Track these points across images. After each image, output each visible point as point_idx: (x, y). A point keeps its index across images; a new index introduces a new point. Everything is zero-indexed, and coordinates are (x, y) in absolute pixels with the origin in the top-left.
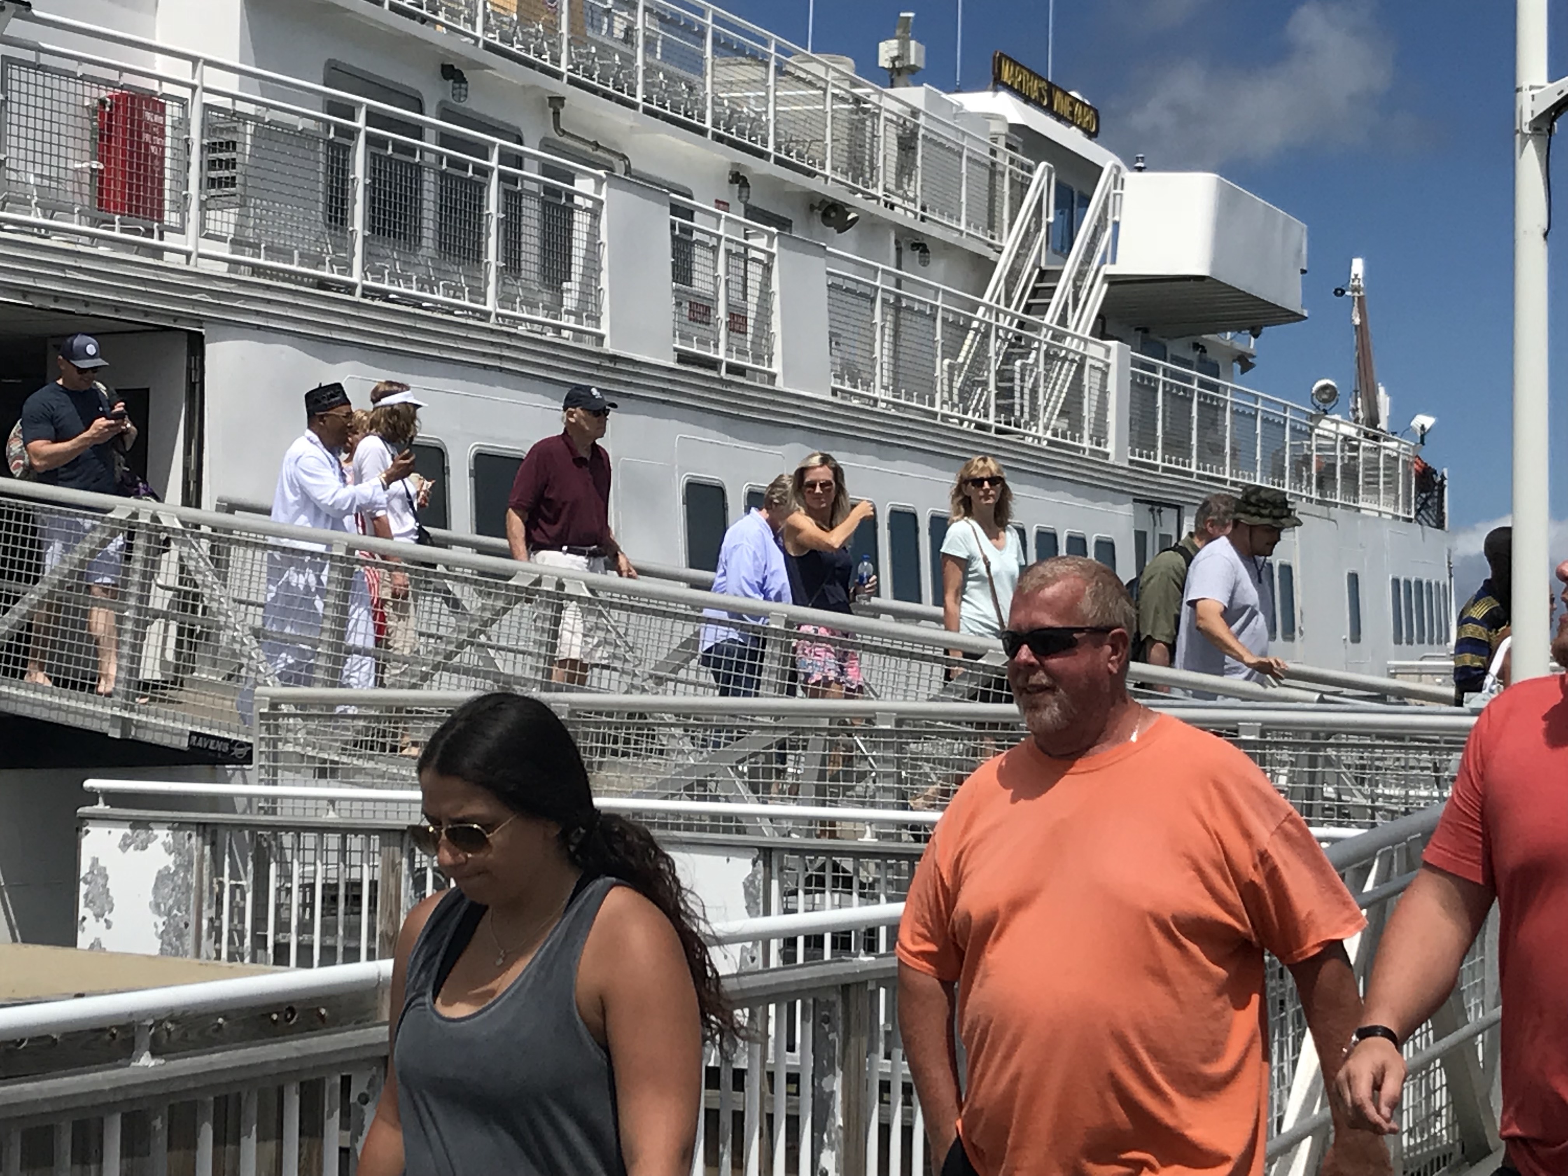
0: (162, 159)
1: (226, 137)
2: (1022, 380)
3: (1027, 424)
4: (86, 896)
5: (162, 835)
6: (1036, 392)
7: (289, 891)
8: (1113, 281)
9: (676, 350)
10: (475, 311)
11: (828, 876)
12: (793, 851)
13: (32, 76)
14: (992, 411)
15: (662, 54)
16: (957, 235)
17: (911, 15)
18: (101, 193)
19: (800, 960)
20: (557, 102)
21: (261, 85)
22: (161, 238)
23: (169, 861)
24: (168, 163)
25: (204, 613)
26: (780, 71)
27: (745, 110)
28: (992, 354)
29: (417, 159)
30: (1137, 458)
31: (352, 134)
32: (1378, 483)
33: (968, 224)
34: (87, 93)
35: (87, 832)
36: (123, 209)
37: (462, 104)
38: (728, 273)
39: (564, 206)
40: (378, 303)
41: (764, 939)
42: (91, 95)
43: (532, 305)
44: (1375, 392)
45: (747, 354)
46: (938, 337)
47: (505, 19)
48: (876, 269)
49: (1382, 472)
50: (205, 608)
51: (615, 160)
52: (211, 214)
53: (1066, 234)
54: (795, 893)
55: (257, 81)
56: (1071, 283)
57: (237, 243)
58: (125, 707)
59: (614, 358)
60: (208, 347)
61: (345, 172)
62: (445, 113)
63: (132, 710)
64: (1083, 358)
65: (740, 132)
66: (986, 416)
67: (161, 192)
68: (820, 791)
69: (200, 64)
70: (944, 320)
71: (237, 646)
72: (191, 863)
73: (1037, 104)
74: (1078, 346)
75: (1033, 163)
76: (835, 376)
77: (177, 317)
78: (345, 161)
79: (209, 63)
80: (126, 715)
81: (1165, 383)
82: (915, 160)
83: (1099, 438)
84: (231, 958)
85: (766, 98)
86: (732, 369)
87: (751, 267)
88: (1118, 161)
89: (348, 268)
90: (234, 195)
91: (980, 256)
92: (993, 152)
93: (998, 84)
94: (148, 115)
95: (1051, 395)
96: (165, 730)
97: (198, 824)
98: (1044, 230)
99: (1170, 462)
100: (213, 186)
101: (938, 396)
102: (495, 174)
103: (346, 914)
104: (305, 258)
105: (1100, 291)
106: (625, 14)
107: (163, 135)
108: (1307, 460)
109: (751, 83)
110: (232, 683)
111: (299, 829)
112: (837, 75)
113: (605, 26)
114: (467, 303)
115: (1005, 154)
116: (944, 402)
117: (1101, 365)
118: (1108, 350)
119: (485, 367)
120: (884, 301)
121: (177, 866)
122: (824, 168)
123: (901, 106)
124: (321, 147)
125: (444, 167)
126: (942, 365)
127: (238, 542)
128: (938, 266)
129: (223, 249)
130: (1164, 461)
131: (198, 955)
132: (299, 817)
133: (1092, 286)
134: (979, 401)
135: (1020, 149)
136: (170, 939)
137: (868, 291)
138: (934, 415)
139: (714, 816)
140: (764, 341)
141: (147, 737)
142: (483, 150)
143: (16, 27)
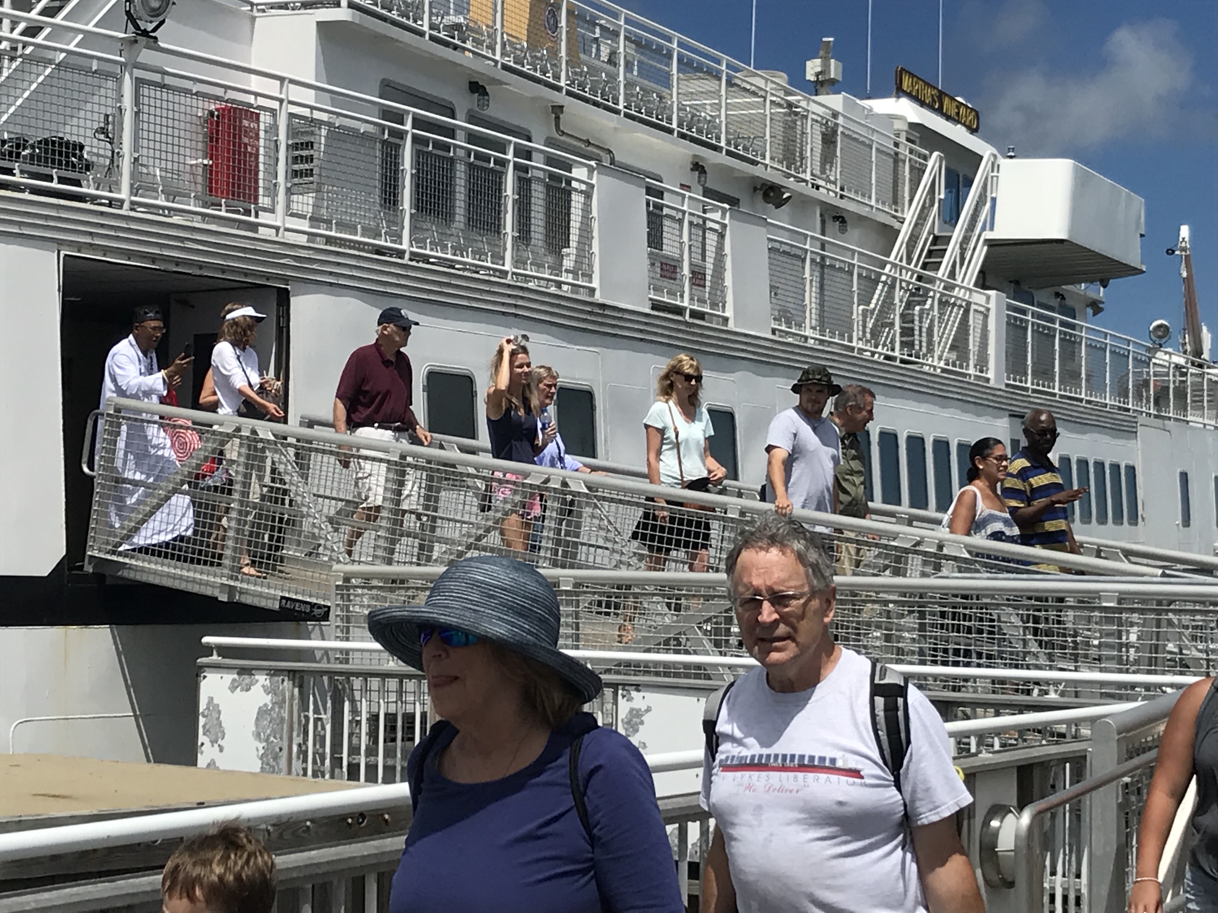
0: (257, 156)
1: (306, 139)
2: (921, 322)
3: (925, 356)
4: (204, 726)
5: (262, 679)
6: (932, 331)
7: (359, 723)
8: (992, 244)
9: (651, 299)
10: (495, 270)
13: (158, 93)
14: (897, 345)
15: (639, 72)
16: (868, 209)
17: (831, 39)
18: (211, 183)
20: (558, 109)
21: (332, 98)
22: (257, 216)
23: (267, 699)
24: (261, 159)
25: (291, 505)
26: (730, 83)
27: (703, 114)
28: (897, 301)
29: (452, 154)
30: (1012, 382)
31: (402, 135)
32: (1202, 401)
33: (877, 201)
34: (200, 106)
35: (205, 677)
36: (228, 194)
37: (485, 112)
38: (690, 240)
39: (564, 189)
40: (421, 265)
42: (202, 107)
43: (539, 266)
44: (1200, 331)
45: (705, 302)
46: (855, 288)
47: (518, 46)
48: (806, 236)
49: (1205, 393)
50: (291, 501)
51: (603, 155)
52: (295, 198)
53: (954, 208)
55: (328, 95)
56: (958, 245)
57: (315, 220)
58: (231, 578)
59: (603, 306)
60: (293, 300)
61: (397, 165)
62: (472, 118)
63: (237, 579)
64: (969, 304)
65: (699, 131)
66: (893, 350)
67: (256, 181)
69: (286, 82)
70: (860, 275)
71: (316, 531)
72: (284, 701)
73: (930, 107)
74: (965, 295)
75: (927, 152)
76: (775, 319)
77: (268, 277)
78: (397, 157)
79: (292, 81)
80: (232, 583)
81: (1033, 324)
82: (835, 151)
83: (982, 367)
84: (315, 775)
85: (720, 105)
86: (695, 314)
87: (709, 235)
88: (995, 152)
89: (399, 238)
90: (312, 183)
91: (885, 226)
92: (896, 145)
93: (900, 92)
94: (245, 123)
95: (943, 333)
96: (260, 596)
97: (289, 671)
98: (936, 205)
99: (1038, 385)
100: (296, 176)
101: (855, 334)
102: (511, 164)
103: (403, 740)
104: (366, 231)
105: (981, 252)
106: (609, 42)
107: (257, 138)
108: (1146, 383)
109: (708, 94)
110: (313, 559)
111: (367, 675)
112: (774, 86)
113: (594, 50)
114: (489, 264)
115: (906, 145)
116: (859, 339)
117: (982, 309)
118: (988, 298)
119: (504, 313)
120: (813, 261)
121: (273, 704)
122: (764, 158)
123: (824, 109)
124: (378, 146)
125: (472, 159)
126: (858, 310)
127: (317, 450)
128: (854, 233)
129: (304, 225)
130: (1033, 384)
131: (289, 772)
132: (367, 667)
133: (974, 249)
134: (887, 338)
135: (918, 141)
136: (268, 760)
137: (799, 252)
138: (852, 349)
139: (685, 666)
140: (719, 293)
141: (248, 600)
142: (502, 147)
143: (146, 56)
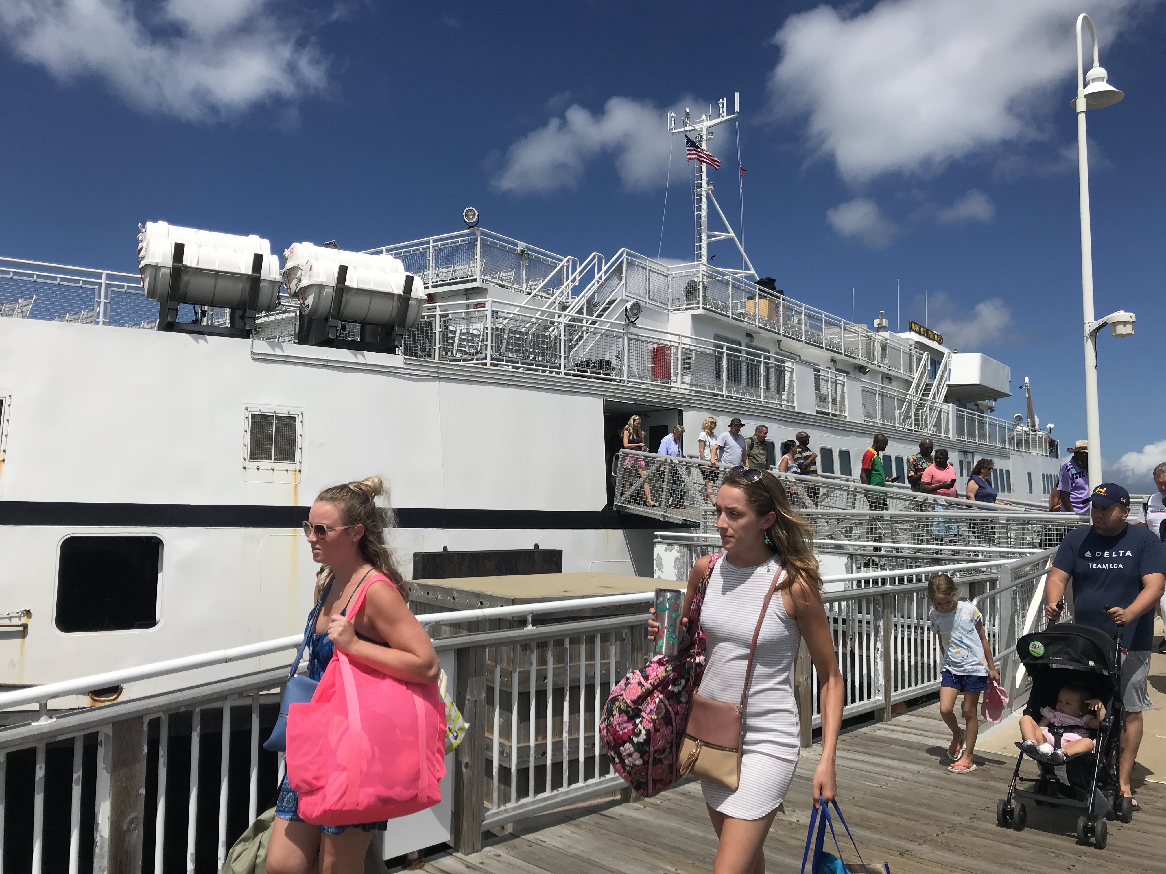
0: (671, 363)
1: (688, 356)
2: (922, 416)
4: (656, 564)
5: (676, 547)
6: (927, 419)
8: (949, 386)
9: (816, 410)
10: (757, 401)
11: (871, 562)
12: (860, 555)
13: (637, 343)
14: (913, 425)
15: (810, 326)
16: (900, 374)
17: (883, 311)
18: (654, 373)
19: (863, 587)
20: (780, 341)
21: (697, 341)
22: (671, 384)
23: (678, 555)
26: (845, 329)
27: (835, 341)
28: (912, 408)
29: (740, 359)
30: (959, 439)
31: (722, 353)
32: (1036, 445)
33: (903, 371)
35: (656, 546)
36: (660, 377)
37: (752, 344)
38: (831, 387)
39: (782, 370)
40: (730, 399)
41: (852, 581)
42: (651, 347)
43: (773, 399)
44: (1034, 418)
45: (838, 410)
46: (896, 404)
47: (764, 319)
48: (876, 385)
49: (1037, 442)
51: (797, 357)
52: (684, 377)
53: (934, 373)
54: (860, 568)
56: (936, 387)
57: (691, 385)
58: (665, 512)
59: (798, 413)
60: (684, 413)
61: (720, 364)
62: (748, 346)
63: (667, 513)
64: (941, 409)
65: (834, 347)
66: (911, 427)
67: (671, 372)
68: (868, 538)
69: (681, 336)
70: (898, 399)
71: (694, 495)
72: (684, 555)
73: (923, 335)
74: (939, 406)
75: (922, 353)
76: (865, 416)
77: (675, 405)
78: (720, 361)
79: (683, 336)
80: (665, 514)
81: (967, 416)
82: (886, 353)
83: (947, 433)
85: (841, 338)
86: (833, 415)
87: (838, 385)
88: (949, 351)
89: (722, 390)
90: (690, 372)
91: (907, 380)
92: (910, 350)
93: (911, 330)
94: (667, 351)
95: (931, 420)
96: (675, 519)
97: (685, 545)
98: (927, 372)
99: (969, 439)
100: (685, 369)
101: (896, 421)
102: (763, 362)
104: (710, 388)
105: (945, 389)
106: (798, 316)
107: (671, 356)
108: (1013, 438)
109: (837, 333)
110: (693, 505)
111: (714, 547)
112: (862, 329)
113: (793, 319)
114: (755, 399)
115: (914, 350)
116: (898, 423)
117: (947, 411)
118: (949, 407)
120: (879, 394)
121: (680, 556)
122: (859, 356)
123: (882, 338)
124: (714, 357)
125: (748, 361)
126: (897, 412)
127: (694, 467)
128: (895, 383)
129: (688, 387)
130: (967, 439)
132: (713, 543)
133: (942, 388)
134: (909, 422)
135: (919, 348)
136: (679, 576)
137: (874, 391)
138: (895, 427)
139: (835, 545)
140: (843, 407)
141: (670, 520)
142: (759, 356)
143: (632, 330)
